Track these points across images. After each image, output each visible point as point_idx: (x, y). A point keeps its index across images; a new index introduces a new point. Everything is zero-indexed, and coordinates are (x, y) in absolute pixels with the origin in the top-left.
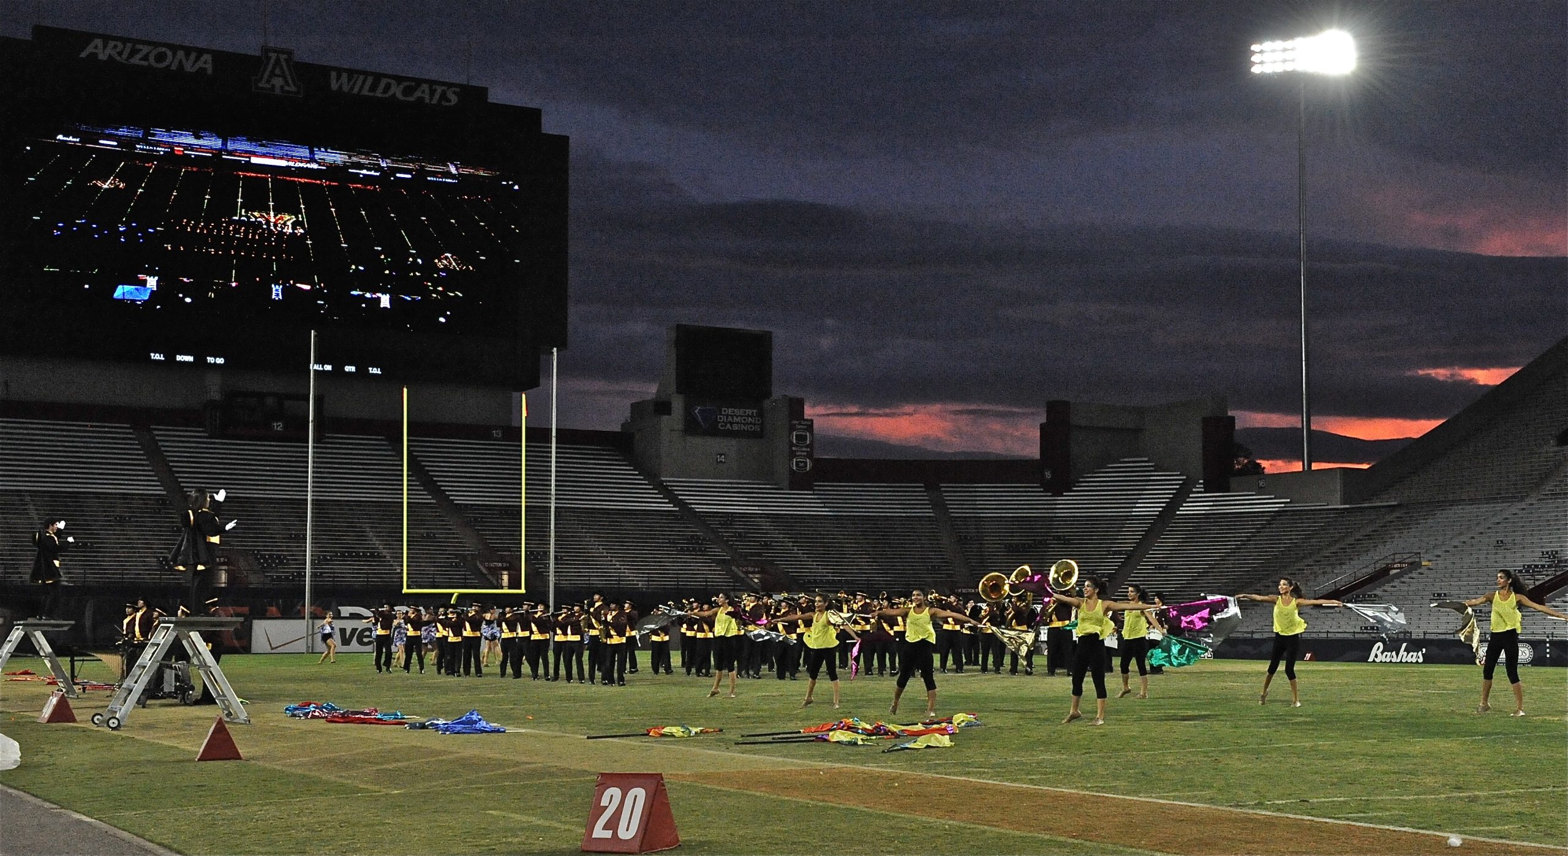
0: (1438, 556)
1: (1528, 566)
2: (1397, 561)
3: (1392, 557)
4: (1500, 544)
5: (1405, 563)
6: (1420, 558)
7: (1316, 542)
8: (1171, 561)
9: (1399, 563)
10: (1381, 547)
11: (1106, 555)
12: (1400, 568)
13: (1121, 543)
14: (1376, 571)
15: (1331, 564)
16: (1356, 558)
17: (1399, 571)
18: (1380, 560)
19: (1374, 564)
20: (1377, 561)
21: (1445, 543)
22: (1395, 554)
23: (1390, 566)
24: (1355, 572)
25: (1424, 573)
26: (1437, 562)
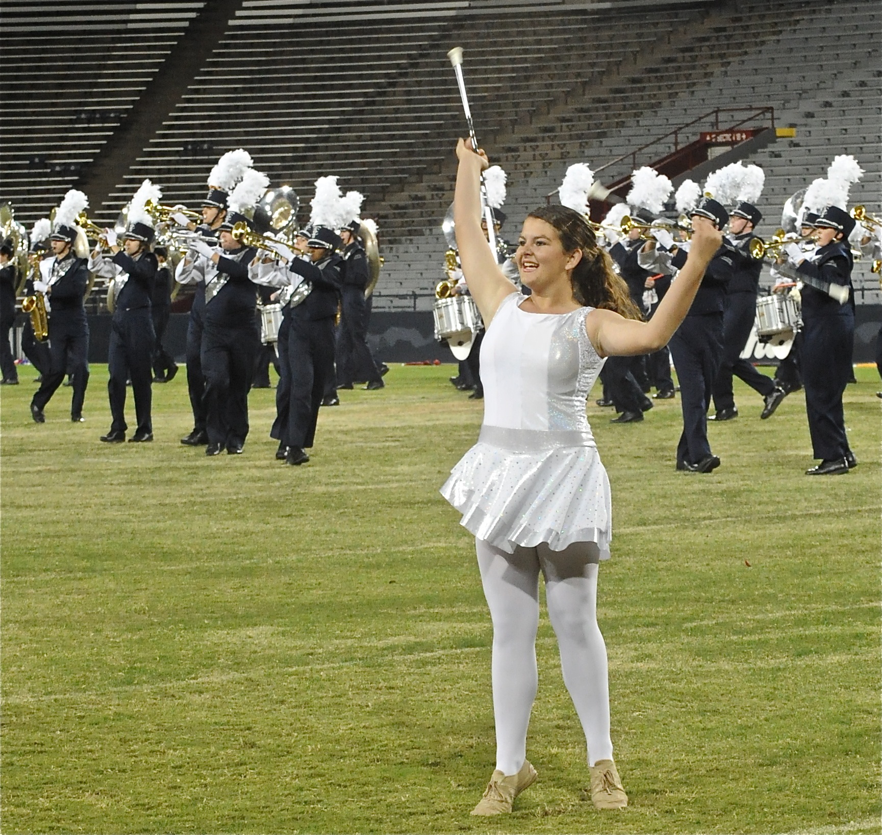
0: (810, 115)
2: (722, 127)
3: (712, 118)
5: (741, 132)
6: (773, 119)
7: (540, 87)
8: (221, 134)
9: (731, 131)
10: (684, 95)
11: (71, 122)
12: (732, 143)
13: (104, 94)
14: (677, 152)
15: (579, 137)
16: (631, 122)
17: (729, 148)
18: (687, 125)
19: (674, 135)
20: (681, 128)
21: (822, 85)
22: (717, 112)
23: (708, 138)
24: (634, 154)
25: (782, 153)
26: (808, 129)
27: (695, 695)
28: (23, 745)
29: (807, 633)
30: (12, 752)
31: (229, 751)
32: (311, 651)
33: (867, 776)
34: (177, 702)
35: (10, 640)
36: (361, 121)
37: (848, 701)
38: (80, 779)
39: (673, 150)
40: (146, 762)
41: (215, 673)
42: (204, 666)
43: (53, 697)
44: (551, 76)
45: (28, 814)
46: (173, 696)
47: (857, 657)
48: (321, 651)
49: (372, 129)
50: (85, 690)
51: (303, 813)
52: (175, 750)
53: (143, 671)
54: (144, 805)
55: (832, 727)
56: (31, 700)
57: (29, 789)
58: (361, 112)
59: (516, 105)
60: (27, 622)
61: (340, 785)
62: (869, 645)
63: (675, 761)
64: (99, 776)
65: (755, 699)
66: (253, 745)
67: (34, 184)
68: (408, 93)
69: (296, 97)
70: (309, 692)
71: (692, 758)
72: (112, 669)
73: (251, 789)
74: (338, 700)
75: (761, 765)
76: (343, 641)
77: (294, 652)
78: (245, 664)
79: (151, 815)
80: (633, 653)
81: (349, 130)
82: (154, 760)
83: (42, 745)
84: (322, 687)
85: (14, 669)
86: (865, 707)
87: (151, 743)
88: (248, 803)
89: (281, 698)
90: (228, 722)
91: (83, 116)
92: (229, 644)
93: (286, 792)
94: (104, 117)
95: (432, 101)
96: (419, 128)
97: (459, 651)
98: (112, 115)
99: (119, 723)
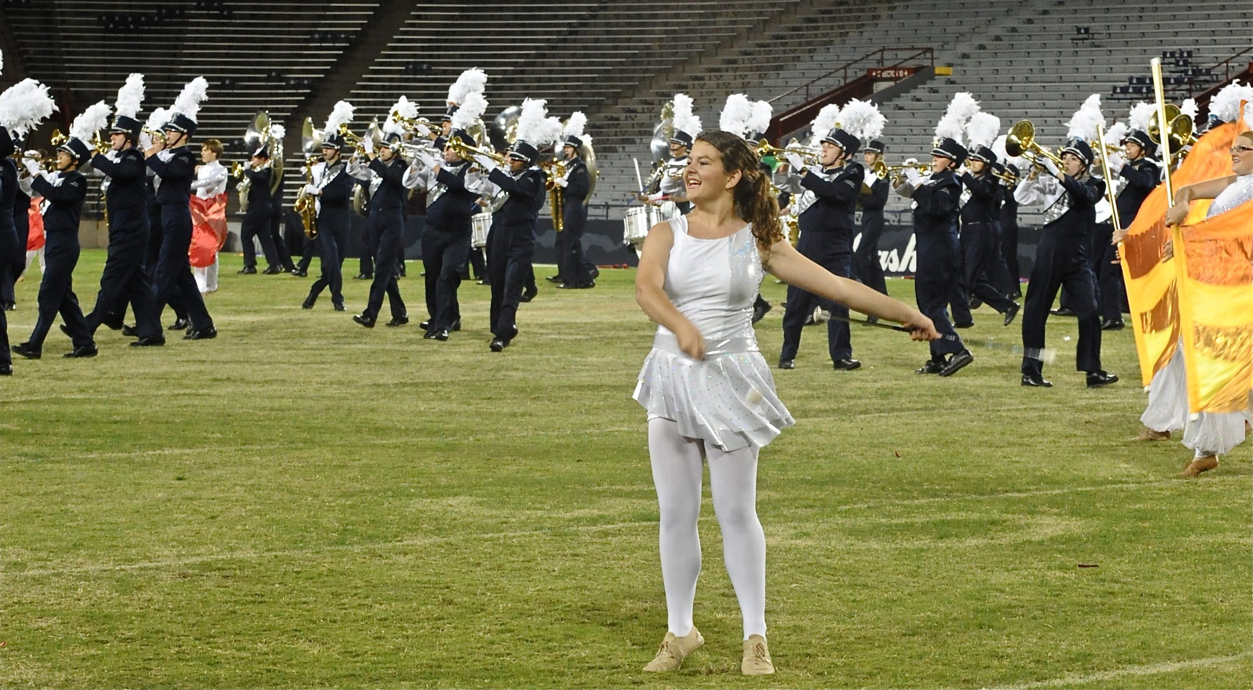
0: (965, 56)
1: (1138, 79)
2: (887, 64)
3: (878, 56)
4: (1084, 34)
5: (904, 69)
6: (932, 59)
7: (725, 23)
8: (439, 56)
9: (895, 68)
10: (853, 34)
11: (305, 41)
12: (895, 79)
13: (335, 17)
14: (846, 85)
15: (759, 69)
16: (806, 56)
17: (892, 83)
18: (856, 62)
19: (843, 71)
20: (850, 64)
21: (977, 30)
22: (882, 51)
23: (874, 74)
24: (807, 86)
25: (940, 90)
26: (965, 68)
27: (847, 572)
28: (245, 595)
29: (949, 518)
30: (235, 602)
31: (429, 607)
32: (505, 520)
33: (998, 648)
34: (384, 561)
35: (237, 501)
36: (565, 48)
37: (983, 581)
38: (295, 628)
39: (842, 83)
40: (355, 614)
41: (419, 537)
42: (409, 530)
43: (274, 553)
44: (736, 14)
45: (248, 658)
46: (381, 556)
47: (993, 542)
48: (514, 520)
49: (574, 56)
50: (302, 548)
51: (493, 664)
52: (381, 604)
53: (354, 533)
54: (351, 652)
55: (968, 603)
56: (253, 555)
57: (250, 635)
58: (565, 41)
59: (703, 39)
60: (252, 485)
61: (527, 641)
62: (1004, 531)
63: (827, 629)
64: (312, 626)
65: (900, 576)
66: (450, 602)
67: (271, 95)
68: (608, 25)
69: (507, 25)
70: (502, 556)
71: (842, 627)
72: (327, 530)
73: (448, 641)
74: (528, 565)
75: (904, 635)
76: (534, 512)
77: (490, 521)
78: (446, 530)
79: (358, 662)
80: (792, 531)
81: (554, 56)
82: (363, 612)
83: (262, 596)
84: (514, 552)
85: (239, 527)
86: (999, 586)
87: (360, 598)
88: (445, 654)
89: (477, 561)
90: (429, 581)
91: (317, 36)
92: (432, 511)
93: (479, 645)
94: (335, 36)
95: (628, 33)
96: (616, 55)
97: (637, 524)
98: (343, 36)
99: (332, 578)
